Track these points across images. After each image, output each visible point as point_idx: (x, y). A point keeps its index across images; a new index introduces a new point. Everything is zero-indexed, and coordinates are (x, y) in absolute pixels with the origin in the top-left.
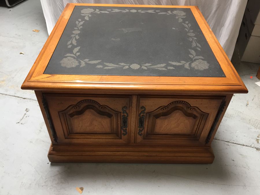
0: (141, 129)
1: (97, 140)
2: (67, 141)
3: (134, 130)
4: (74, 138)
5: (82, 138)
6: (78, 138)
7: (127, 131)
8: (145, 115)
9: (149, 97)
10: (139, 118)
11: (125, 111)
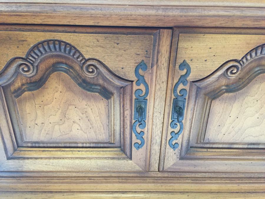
0: (176, 130)
1: (77, 161)
2: (12, 165)
3: (160, 135)
4: (28, 158)
5: (46, 158)
6: (36, 158)
7: (145, 137)
8: (187, 87)
9: (201, 33)
10: (173, 97)
11: (143, 76)
